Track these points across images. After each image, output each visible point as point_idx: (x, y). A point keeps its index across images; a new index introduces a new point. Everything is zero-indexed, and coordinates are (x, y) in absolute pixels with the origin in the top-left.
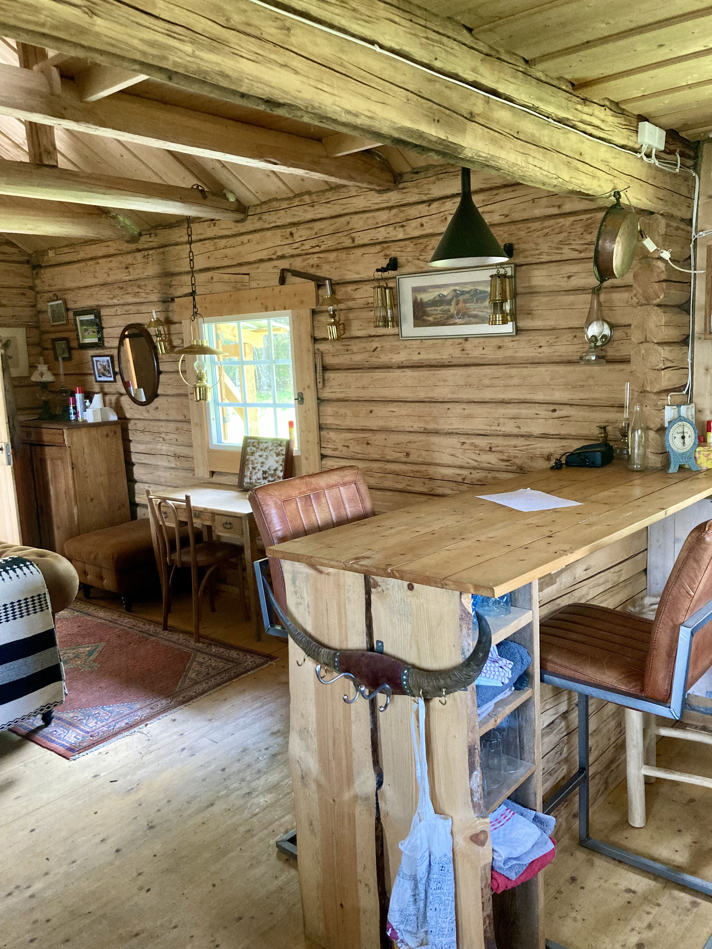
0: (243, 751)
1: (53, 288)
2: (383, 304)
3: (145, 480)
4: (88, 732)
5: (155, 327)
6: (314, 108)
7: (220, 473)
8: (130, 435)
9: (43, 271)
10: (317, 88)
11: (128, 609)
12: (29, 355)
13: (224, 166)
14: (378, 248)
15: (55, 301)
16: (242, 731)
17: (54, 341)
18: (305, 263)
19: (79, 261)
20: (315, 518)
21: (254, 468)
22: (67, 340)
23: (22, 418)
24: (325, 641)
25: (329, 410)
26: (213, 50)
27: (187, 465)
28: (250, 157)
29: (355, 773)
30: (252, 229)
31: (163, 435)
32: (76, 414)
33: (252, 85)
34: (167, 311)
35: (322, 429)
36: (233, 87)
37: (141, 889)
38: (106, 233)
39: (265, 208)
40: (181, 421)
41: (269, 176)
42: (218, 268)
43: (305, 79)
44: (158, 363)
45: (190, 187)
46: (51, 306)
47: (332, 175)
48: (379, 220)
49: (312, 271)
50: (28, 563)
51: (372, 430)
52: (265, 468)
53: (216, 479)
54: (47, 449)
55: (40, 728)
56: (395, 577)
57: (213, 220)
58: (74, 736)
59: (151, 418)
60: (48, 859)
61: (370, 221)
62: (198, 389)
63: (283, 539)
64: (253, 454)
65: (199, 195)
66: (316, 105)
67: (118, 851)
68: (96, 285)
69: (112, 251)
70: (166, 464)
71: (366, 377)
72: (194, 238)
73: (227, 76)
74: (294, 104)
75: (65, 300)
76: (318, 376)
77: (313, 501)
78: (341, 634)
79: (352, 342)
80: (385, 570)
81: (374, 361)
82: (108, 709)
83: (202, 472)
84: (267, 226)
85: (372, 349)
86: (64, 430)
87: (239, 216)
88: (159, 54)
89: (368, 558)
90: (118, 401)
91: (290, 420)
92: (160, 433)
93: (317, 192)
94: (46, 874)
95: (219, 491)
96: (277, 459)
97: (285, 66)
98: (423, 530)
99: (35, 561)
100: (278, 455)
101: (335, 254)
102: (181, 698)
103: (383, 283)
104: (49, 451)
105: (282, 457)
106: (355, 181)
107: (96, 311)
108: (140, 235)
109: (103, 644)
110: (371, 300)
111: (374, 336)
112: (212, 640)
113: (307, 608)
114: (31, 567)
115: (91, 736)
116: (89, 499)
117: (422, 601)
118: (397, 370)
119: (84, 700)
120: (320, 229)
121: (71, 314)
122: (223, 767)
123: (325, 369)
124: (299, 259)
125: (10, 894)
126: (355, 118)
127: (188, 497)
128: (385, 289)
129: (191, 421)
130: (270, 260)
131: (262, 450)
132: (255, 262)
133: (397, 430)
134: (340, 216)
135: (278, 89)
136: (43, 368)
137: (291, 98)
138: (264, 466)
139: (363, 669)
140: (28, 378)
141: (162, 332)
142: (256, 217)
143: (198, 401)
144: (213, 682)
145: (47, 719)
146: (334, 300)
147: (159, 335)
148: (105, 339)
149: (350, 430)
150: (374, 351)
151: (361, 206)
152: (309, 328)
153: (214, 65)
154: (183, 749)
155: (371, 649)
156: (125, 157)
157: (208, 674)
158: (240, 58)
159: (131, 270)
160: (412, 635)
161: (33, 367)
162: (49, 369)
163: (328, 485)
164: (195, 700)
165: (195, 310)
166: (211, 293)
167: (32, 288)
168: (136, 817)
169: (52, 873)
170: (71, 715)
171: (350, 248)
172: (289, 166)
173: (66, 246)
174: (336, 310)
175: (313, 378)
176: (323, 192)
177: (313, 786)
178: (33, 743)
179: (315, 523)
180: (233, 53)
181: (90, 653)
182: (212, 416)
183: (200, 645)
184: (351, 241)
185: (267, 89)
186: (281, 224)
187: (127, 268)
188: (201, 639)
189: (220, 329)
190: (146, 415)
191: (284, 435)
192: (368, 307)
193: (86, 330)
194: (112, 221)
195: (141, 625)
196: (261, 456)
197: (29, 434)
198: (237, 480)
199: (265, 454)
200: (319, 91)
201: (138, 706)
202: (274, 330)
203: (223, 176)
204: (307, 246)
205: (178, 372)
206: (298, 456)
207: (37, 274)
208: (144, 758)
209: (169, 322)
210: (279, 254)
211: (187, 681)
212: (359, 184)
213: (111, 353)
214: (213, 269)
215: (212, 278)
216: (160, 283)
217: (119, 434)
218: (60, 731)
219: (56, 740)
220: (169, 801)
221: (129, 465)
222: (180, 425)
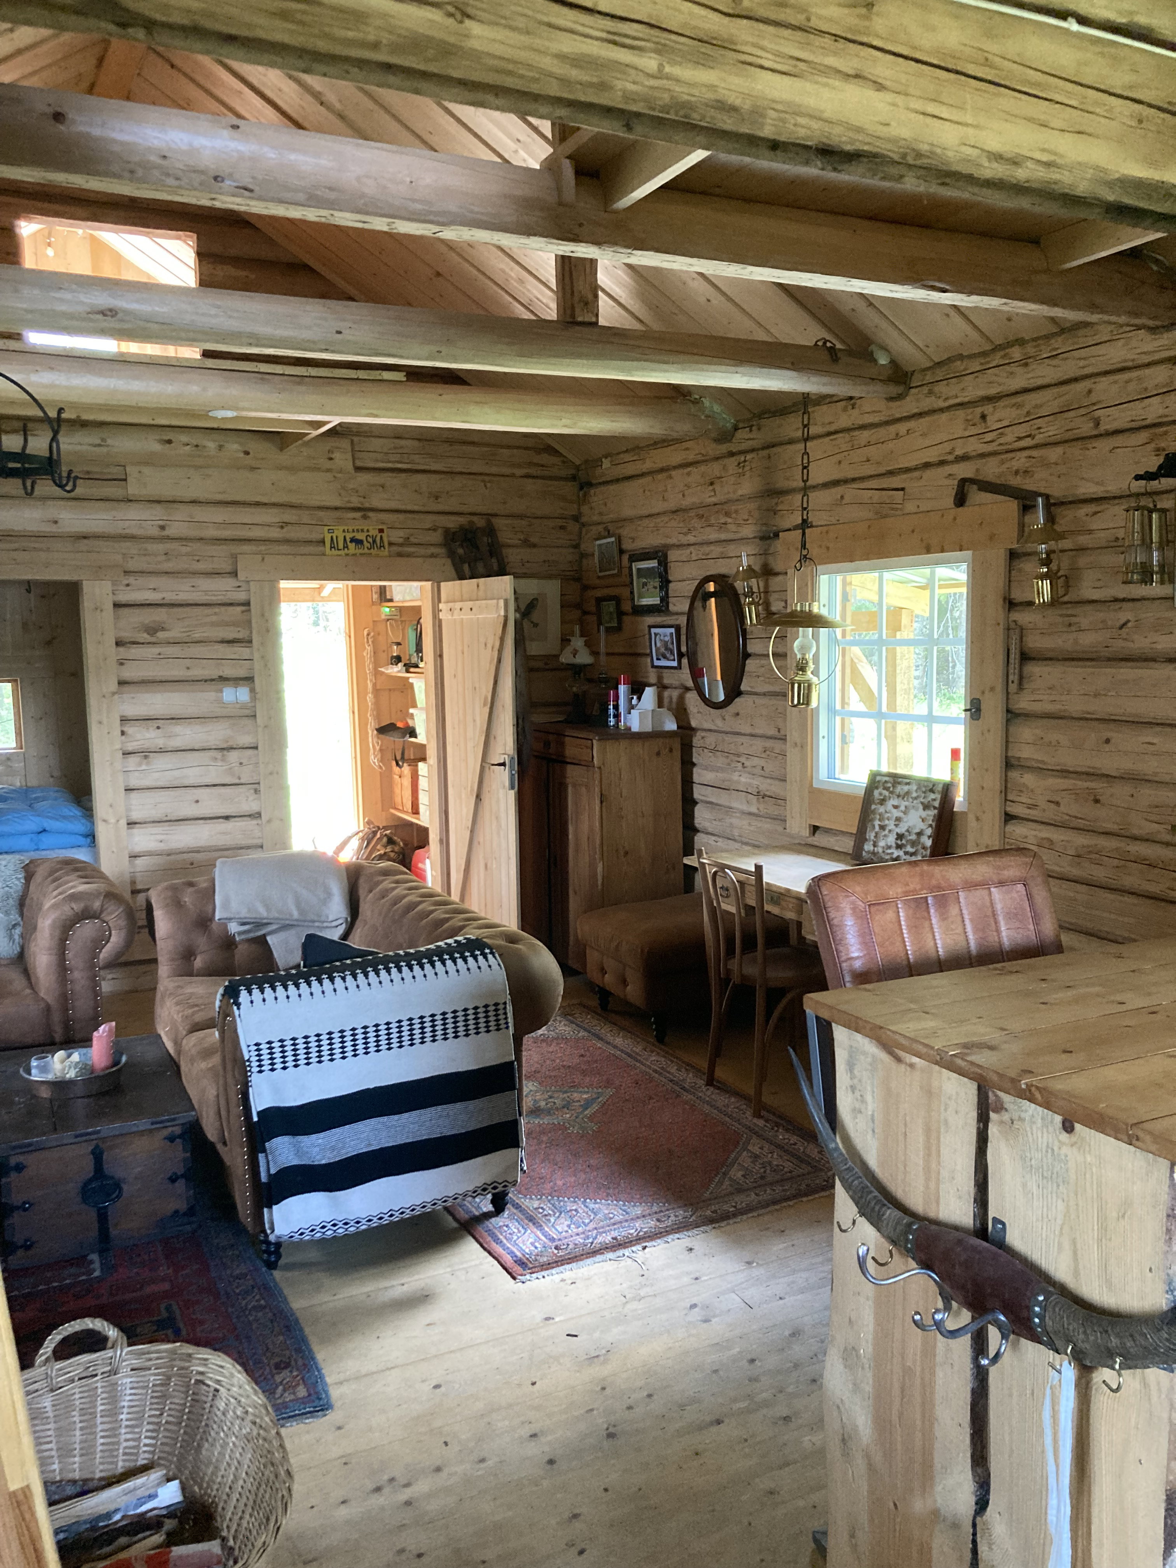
0: (793, 1335)
1: (605, 518)
2: (1143, 540)
3: (710, 830)
4: (552, 1240)
5: (743, 580)
6: (919, 155)
7: (828, 831)
8: (695, 755)
9: (592, 492)
10: (924, 114)
11: (660, 1039)
12: (563, 622)
13: (871, 304)
14: (1143, 436)
15: (605, 538)
16: (799, 1297)
17: (599, 600)
18: (1004, 468)
19: (642, 475)
20: (932, 944)
21: (882, 828)
22: (617, 599)
23: (539, 718)
24: (899, 1192)
25: (1026, 732)
26: (703, 62)
27: (774, 810)
28: (894, 282)
29: (937, 1466)
30: (916, 411)
31: (742, 760)
32: (617, 716)
33: (783, 121)
34: (765, 553)
35: (1012, 766)
36: (745, 129)
37: (571, 1545)
38: (683, 427)
39: (940, 374)
40: (771, 738)
41: (948, 315)
42: (854, 480)
43: (900, 100)
44: (745, 640)
45: (812, 344)
46: (600, 545)
47: (1055, 305)
48: (1149, 384)
49: (1016, 482)
50: (487, 951)
51: (1108, 776)
52: (902, 829)
53: (820, 839)
54: (569, 768)
55: (487, 1216)
56: (1032, 1100)
57: (851, 398)
58: (531, 1240)
59: (729, 729)
60: (446, 1444)
61: (1132, 386)
62: (796, 685)
63: (863, 978)
64: (882, 802)
65: (825, 356)
66: (924, 148)
67: (551, 1462)
68: (664, 513)
69: (691, 457)
70: (745, 807)
71: (1104, 675)
72: (813, 430)
73: (733, 109)
74: (875, 150)
75: (619, 537)
76: (1011, 671)
77: (932, 911)
78: (927, 1187)
79: (1078, 610)
80: (1015, 1081)
81: (1118, 645)
82: (592, 1206)
83: (798, 827)
84: (942, 404)
85: (1118, 625)
86: (595, 742)
87: (894, 390)
88: (595, 80)
89: (992, 1048)
90: (681, 698)
91: (955, 746)
92: (738, 755)
93: (1034, 340)
94: (438, 1469)
95: (819, 860)
96: (924, 814)
97: (857, 76)
98: (1135, 1001)
99: (499, 947)
100: (926, 807)
101: (1059, 450)
102: (708, 1213)
103: (1143, 502)
104: (572, 773)
105: (933, 813)
106: (1102, 312)
107: (661, 555)
108: (736, 428)
109: (610, 1092)
110: (1121, 534)
111: (1124, 600)
112: (780, 1117)
113: (871, 1124)
114: (490, 957)
115: (556, 1248)
116: (622, 853)
117: (1089, 1159)
118: (1163, 665)
119: (560, 1183)
120: (1037, 406)
121: (625, 557)
122: (754, 1357)
123: (1025, 657)
124: (993, 462)
125: (378, 1489)
126: (1013, 167)
127: (759, 868)
128: (1151, 512)
129: (788, 738)
130: (942, 463)
131: (899, 796)
132: (916, 469)
133: (1156, 779)
134: (1076, 380)
135: (839, 123)
136: (578, 642)
137: (868, 140)
138: (901, 825)
139: (958, 1270)
140: (557, 656)
141: (755, 589)
142: (925, 390)
143: (795, 706)
144: (767, 1194)
145: (500, 1204)
146: (1051, 531)
147: (751, 593)
148: (671, 600)
149: (1065, 773)
150: (1121, 628)
151: (1115, 361)
152: (1002, 583)
153: (704, 90)
154: (693, 1306)
155: (981, 1232)
156: (714, 302)
157: (762, 1178)
158: (758, 70)
159: (717, 487)
160: (1063, 1224)
161: (565, 641)
162: (587, 644)
163: (966, 882)
164: (731, 1221)
165: (804, 552)
166: (838, 523)
167: (576, 518)
168: (592, 1410)
169: (446, 1471)
170: (536, 1204)
171: (1090, 437)
172: (970, 293)
173: (627, 451)
174: (1054, 552)
175: (1000, 673)
176: (1047, 337)
177: (860, 1462)
178: (473, 1240)
179: (933, 954)
180: (744, 63)
181: (587, 1104)
182: (823, 730)
183: (761, 1123)
184: (1091, 425)
185: (815, 125)
186: (966, 399)
187: (712, 484)
188: (763, 1113)
189: (851, 583)
190: (720, 724)
191: (941, 773)
192: (1116, 545)
193: (645, 584)
194: (693, 409)
195: (673, 1069)
196: (896, 807)
197: (547, 744)
198: (852, 843)
199: (903, 804)
200: (929, 120)
201: (638, 1211)
202: (940, 587)
203: (869, 320)
204: (1010, 436)
205: (768, 655)
206: (963, 813)
207: (585, 496)
208: (629, 1306)
209: (768, 572)
210: (959, 452)
211: (727, 1183)
212: (1113, 318)
213: (677, 623)
214: (846, 481)
215: (842, 497)
216: (759, 508)
217: (677, 754)
218: (514, 1227)
219: (505, 1241)
220: (650, 1396)
221: (689, 803)
222: (769, 744)
